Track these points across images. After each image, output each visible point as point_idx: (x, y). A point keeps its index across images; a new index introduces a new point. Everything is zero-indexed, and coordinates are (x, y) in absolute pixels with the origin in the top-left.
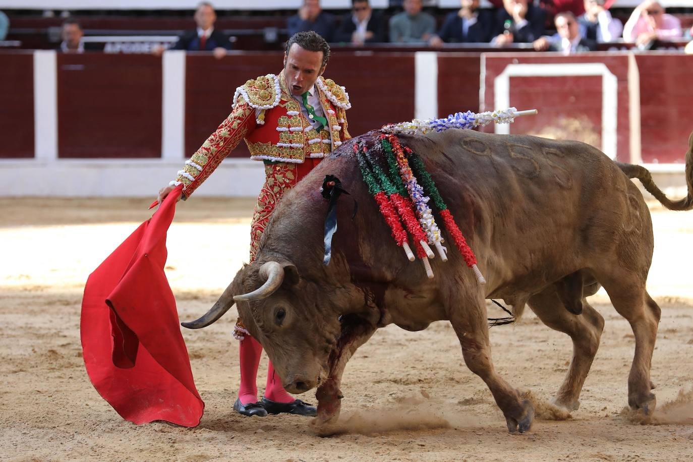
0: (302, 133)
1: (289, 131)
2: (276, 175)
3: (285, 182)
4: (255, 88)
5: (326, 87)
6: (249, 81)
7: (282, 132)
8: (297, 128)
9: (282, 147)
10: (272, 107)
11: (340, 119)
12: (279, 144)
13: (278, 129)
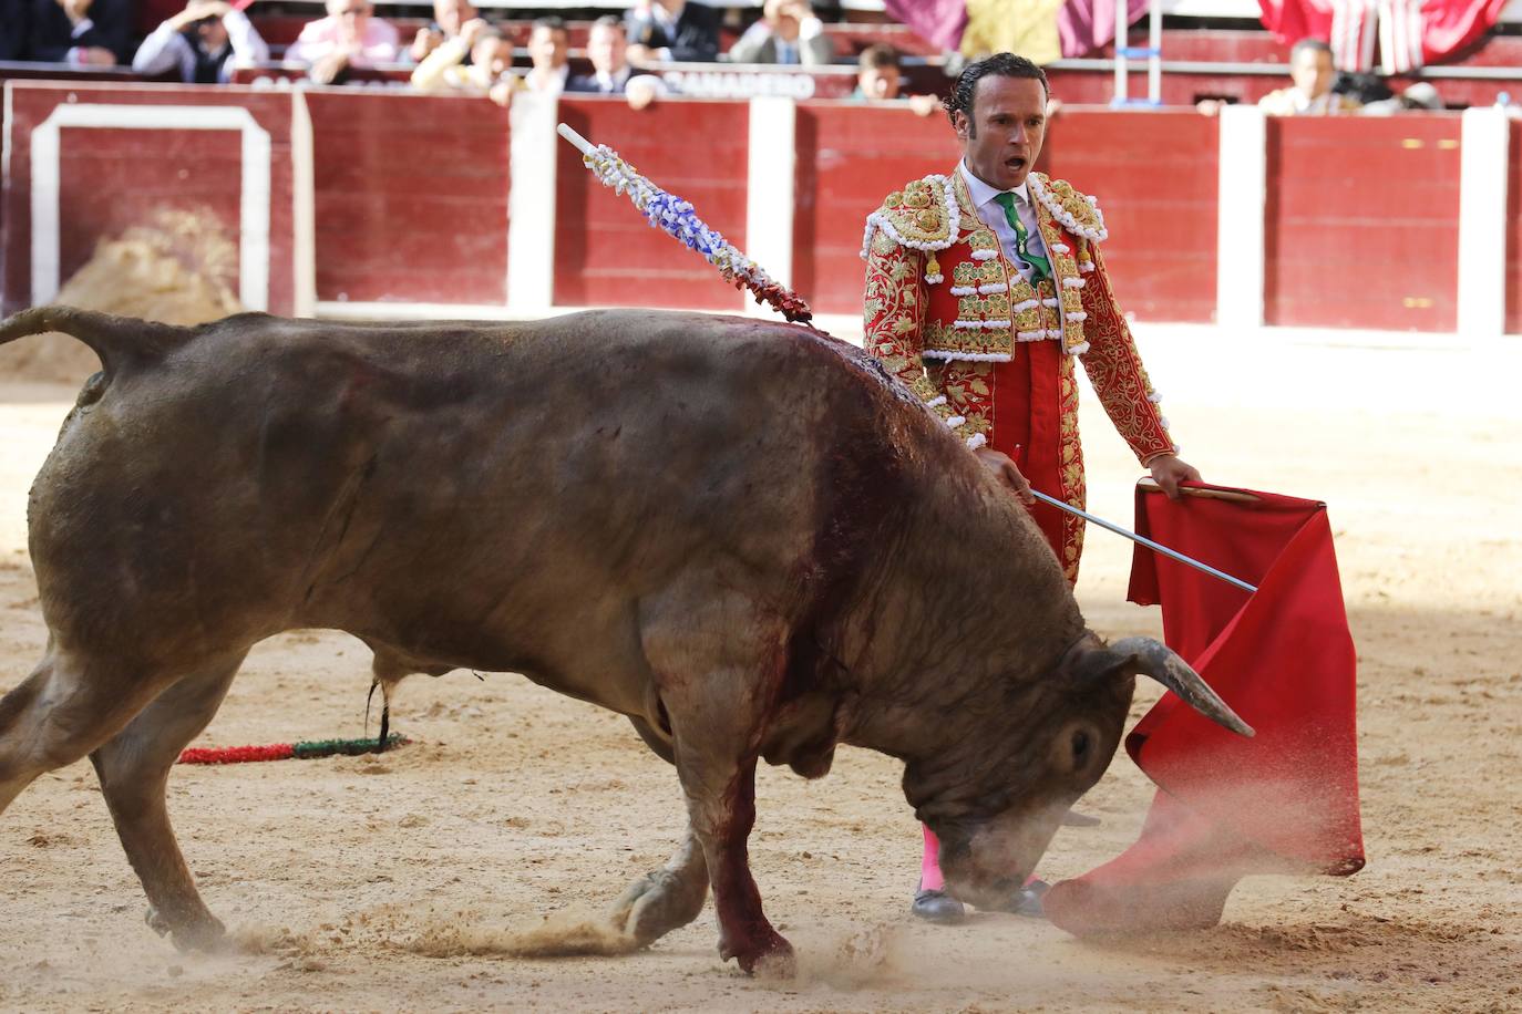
0: (1006, 295)
1: (978, 293)
2: (949, 388)
3: (969, 401)
4: (905, 208)
5: (1051, 195)
6: (889, 197)
7: (963, 296)
8: (994, 288)
9: (964, 329)
10: (947, 245)
11: (1085, 264)
12: (958, 324)
13: (954, 290)
